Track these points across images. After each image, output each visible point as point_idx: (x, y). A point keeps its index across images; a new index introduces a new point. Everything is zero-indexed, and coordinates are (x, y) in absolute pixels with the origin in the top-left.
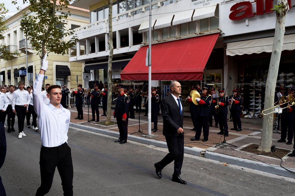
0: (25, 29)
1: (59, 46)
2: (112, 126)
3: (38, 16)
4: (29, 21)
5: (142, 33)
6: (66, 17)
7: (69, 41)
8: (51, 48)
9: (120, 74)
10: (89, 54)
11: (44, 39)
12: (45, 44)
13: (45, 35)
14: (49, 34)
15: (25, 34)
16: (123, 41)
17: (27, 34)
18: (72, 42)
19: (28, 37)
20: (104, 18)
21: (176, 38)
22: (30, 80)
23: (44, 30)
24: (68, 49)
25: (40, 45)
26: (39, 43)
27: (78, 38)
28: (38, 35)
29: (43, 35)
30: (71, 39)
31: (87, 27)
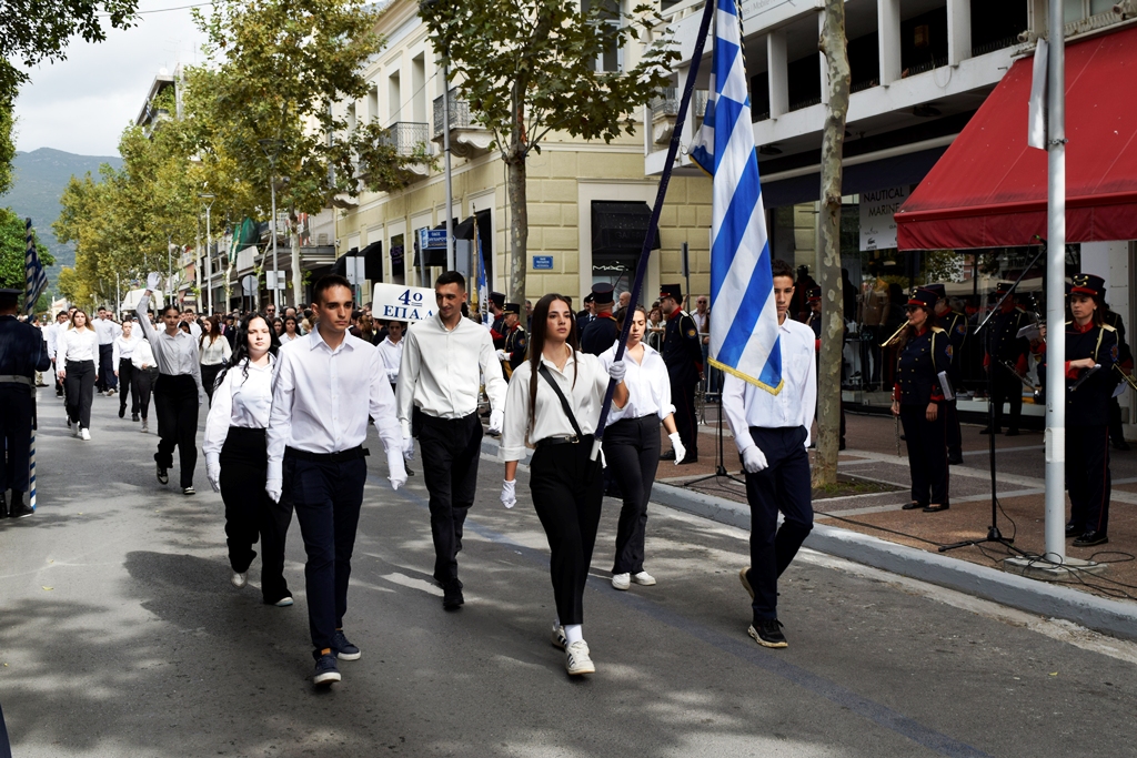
0: (440, 29)
1: (590, 100)
2: (841, 502)
7: (633, 68)
8: (551, 111)
9: (896, 219)
11: (521, 72)
12: (527, 93)
13: (524, 49)
14: (543, 44)
15: (439, 53)
16: (918, 39)
17: (445, 54)
18: (650, 70)
19: (452, 67)
23: (519, 24)
24: (630, 111)
25: (506, 99)
26: (498, 94)
27: (677, 50)
28: (492, 54)
29: (517, 52)
30: (644, 56)
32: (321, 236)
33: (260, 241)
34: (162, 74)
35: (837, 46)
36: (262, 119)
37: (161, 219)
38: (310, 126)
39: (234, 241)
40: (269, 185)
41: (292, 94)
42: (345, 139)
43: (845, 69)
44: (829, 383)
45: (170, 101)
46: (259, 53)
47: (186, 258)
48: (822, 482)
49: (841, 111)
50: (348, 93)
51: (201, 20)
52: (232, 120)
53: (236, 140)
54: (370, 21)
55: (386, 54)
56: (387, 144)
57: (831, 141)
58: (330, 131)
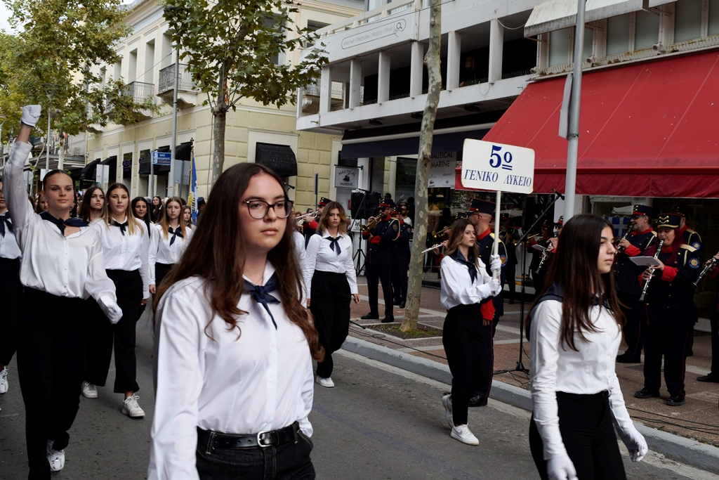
0: (176, 26)
1: (270, 81)
2: (419, 341)
7: (298, 63)
8: (245, 85)
10: (357, 106)
11: (228, 59)
12: (230, 72)
13: (231, 44)
14: (242, 43)
15: (175, 41)
16: (468, 65)
17: (179, 42)
18: (309, 67)
19: (182, 52)
21: (657, 52)
22: (180, 182)
23: (227, 29)
24: (294, 90)
25: (216, 74)
26: (211, 71)
27: (326, 57)
28: (210, 45)
29: (225, 45)
30: (306, 58)
31: (355, 24)
32: (76, 149)
35: (435, 64)
36: (45, 70)
38: (77, 78)
40: (47, 113)
41: (67, 57)
42: (100, 89)
43: (439, 79)
44: (416, 268)
48: (409, 328)
49: (435, 103)
50: (105, 60)
51: (9, 2)
52: (24, 69)
53: (27, 82)
54: (122, 16)
55: (130, 38)
56: (127, 95)
57: (427, 121)
58: (90, 82)
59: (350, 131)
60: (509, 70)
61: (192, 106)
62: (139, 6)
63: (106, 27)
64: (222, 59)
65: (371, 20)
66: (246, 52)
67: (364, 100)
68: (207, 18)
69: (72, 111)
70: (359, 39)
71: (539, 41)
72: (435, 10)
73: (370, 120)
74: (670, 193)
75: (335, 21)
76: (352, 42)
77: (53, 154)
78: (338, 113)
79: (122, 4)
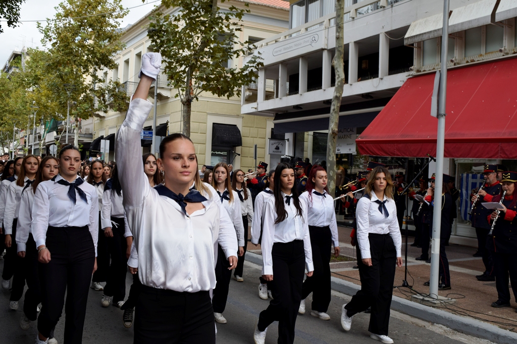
0: (156, 42)
1: (222, 79)
3: (182, 16)
4: (165, 25)
5: (413, 45)
6: (239, 15)
7: (242, 67)
8: (205, 83)
9: (356, 141)
10: (284, 96)
11: (192, 64)
12: (194, 74)
13: (195, 54)
14: (203, 53)
16: (364, 66)
18: (250, 69)
20: (320, 17)
21: (502, 54)
23: (192, 44)
24: (240, 86)
25: (184, 76)
26: (181, 73)
27: (262, 62)
28: (180, 55)
29: (191, 55)
30: (248, 63)
31: (282, 39)
32: (87, 129)
33: (57, 129)
34: (16, 50)
35: (340, 65)
36: (66, 75)
37: (11, 116)
38: (87, 79)
39: (45, 128)
40: (67, 105)
41: (81, 65)
42: (103, 87)
43: (343, 76)
45: (19, 63)
46: (67, 46)
47: (21, 134)
49: (340, 93)
50: (107, 67)
51: (41, 28)
52: (51, 74)
53: (53, 83)
54: (119, 36)
55: (124, 51)
56: (122, 91)
57: (335, 106)
58: (96, 83)
59: (279, 114)
60: (394, 68)
61: (167, 98)
62: (130, 29)
63: (108, 44)
64: (188, 65)
65: (294, 35)
66: (205, 60)
67: (289, 92)
68: (178, 36)
69: (84, 103)
70: (285, 49)
71: (415, 47)
72: (339, 28)
73: (294, 106)
74: (514, 156)
75: (268, 36)
76: (280, 51)
77: (71, 133)
78: (271, 101)
79: (118, 28)
